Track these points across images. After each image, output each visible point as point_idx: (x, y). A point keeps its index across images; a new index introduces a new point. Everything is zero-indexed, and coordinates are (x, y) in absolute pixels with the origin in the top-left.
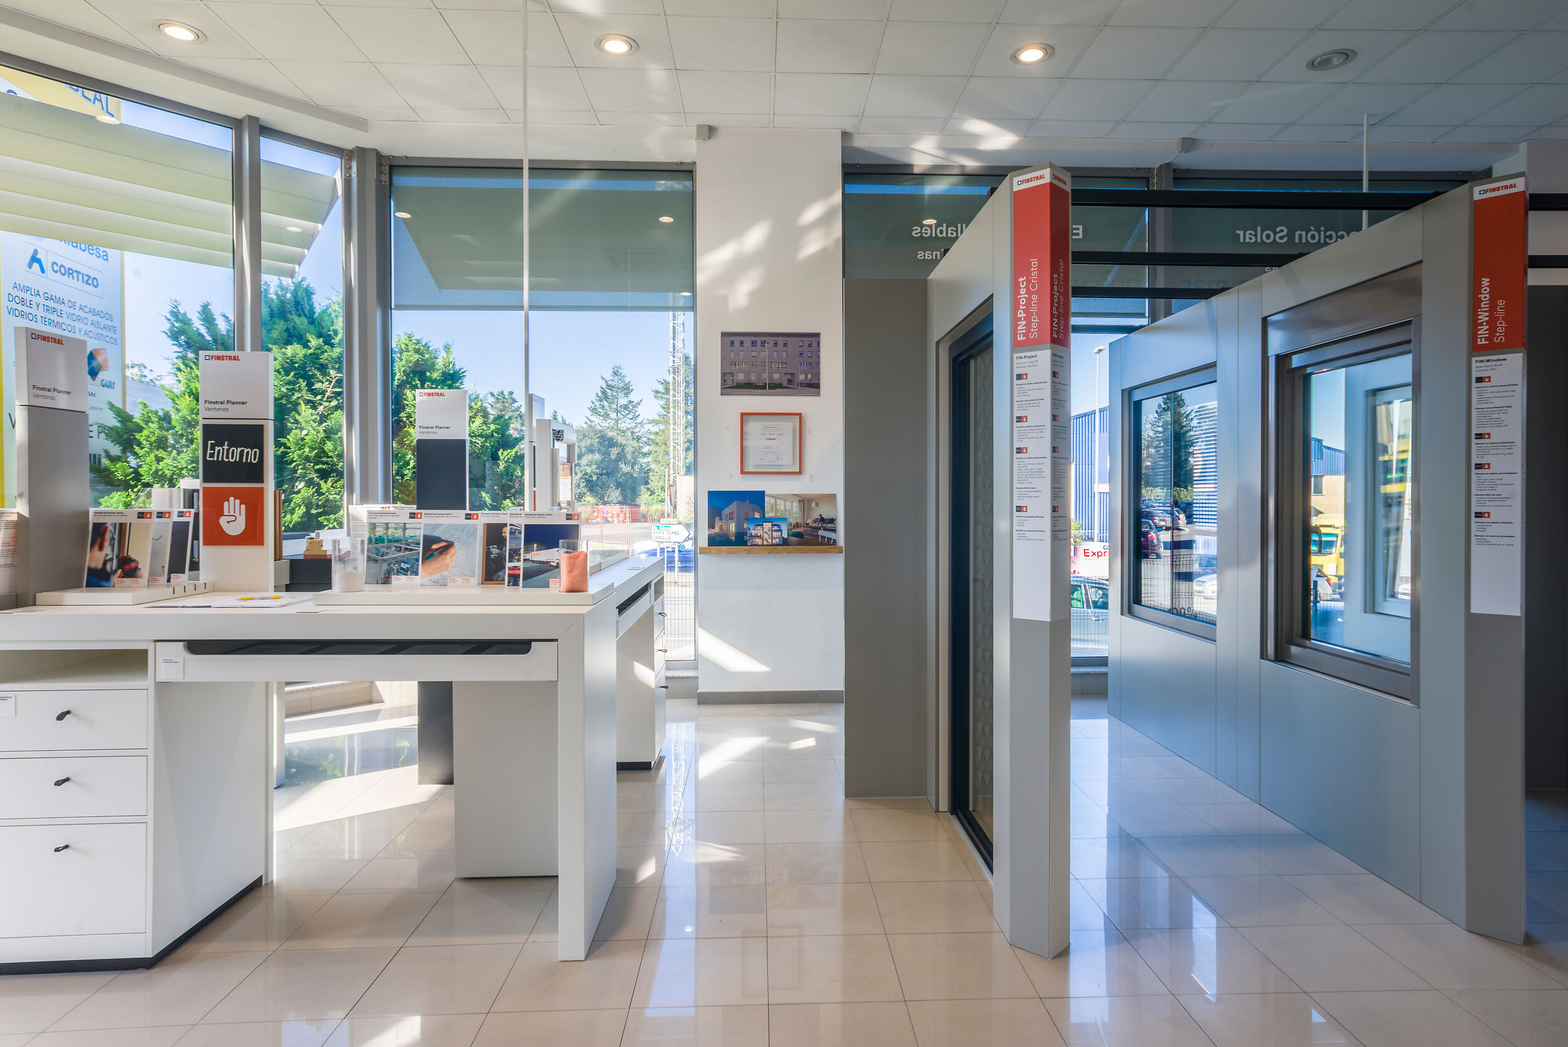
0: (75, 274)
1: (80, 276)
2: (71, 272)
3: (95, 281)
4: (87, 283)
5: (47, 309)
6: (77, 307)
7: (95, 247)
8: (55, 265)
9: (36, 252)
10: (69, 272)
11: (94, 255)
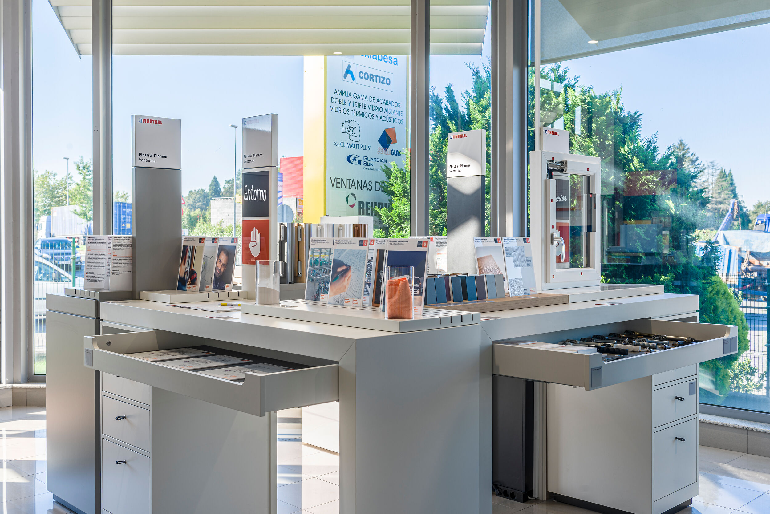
0: (375, 78)
1: (378, 78)
2: (372, 76)
3: (388, 81)
4: (383, 83)
5: (356, 104)
6: (376, 101)
7: (388, 56)
8: (361, 74)
9: (349, 66)
10: (371, 77)
11: (388, 62)
